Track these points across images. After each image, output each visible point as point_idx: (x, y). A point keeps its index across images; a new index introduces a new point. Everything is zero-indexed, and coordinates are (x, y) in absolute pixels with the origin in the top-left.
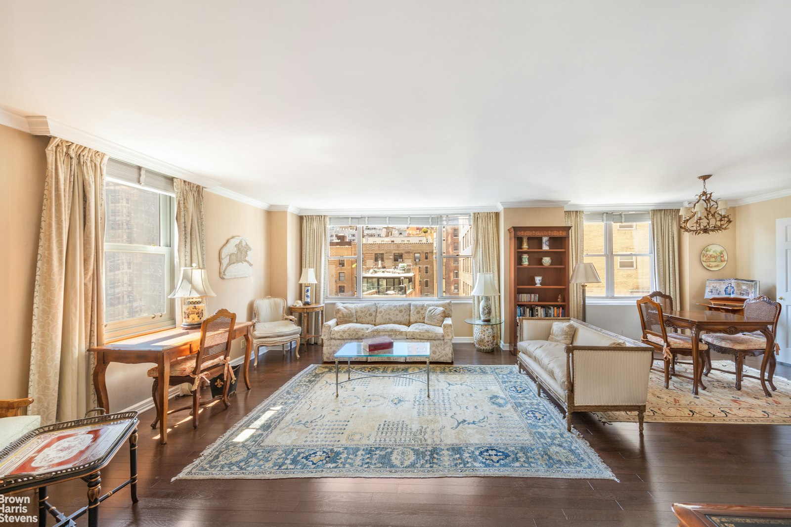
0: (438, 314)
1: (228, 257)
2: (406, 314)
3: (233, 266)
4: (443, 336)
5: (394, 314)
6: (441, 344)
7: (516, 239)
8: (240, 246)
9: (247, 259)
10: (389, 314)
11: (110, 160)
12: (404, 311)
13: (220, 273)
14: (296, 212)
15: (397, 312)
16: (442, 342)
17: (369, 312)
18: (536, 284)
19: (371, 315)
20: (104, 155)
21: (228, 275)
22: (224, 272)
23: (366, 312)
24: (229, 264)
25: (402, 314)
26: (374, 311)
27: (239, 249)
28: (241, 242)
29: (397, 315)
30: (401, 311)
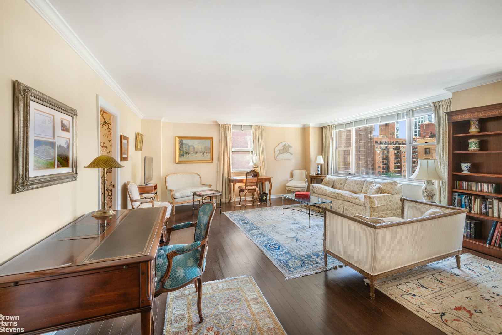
0: (374, 189)
1: (279, 151)
2: (360, 186)
3: (281, 154)
4: (364, 204)
5: (352, 185)
6: (364, 210)
7: (451, 124)
8: (285, 146)
9: (289, 151)
10: (350, 185)
11: (233, 125)
12: (359, 184)
13: (275, 158)
14: (318, 126)
15: (355, 185)
16: (364, 208)
17: (340, 182)
18: (463, 171)
19: (341, 184)
20: (231, 125)
21: (278, 158)
22: (276, 157)
23: (339, 182)
24: (279, 154)
25: (358, 186)
26: (344, 182)
27: (284, 147)
28: (285, 144)
29: (354, 186)
30: (357, 184)
